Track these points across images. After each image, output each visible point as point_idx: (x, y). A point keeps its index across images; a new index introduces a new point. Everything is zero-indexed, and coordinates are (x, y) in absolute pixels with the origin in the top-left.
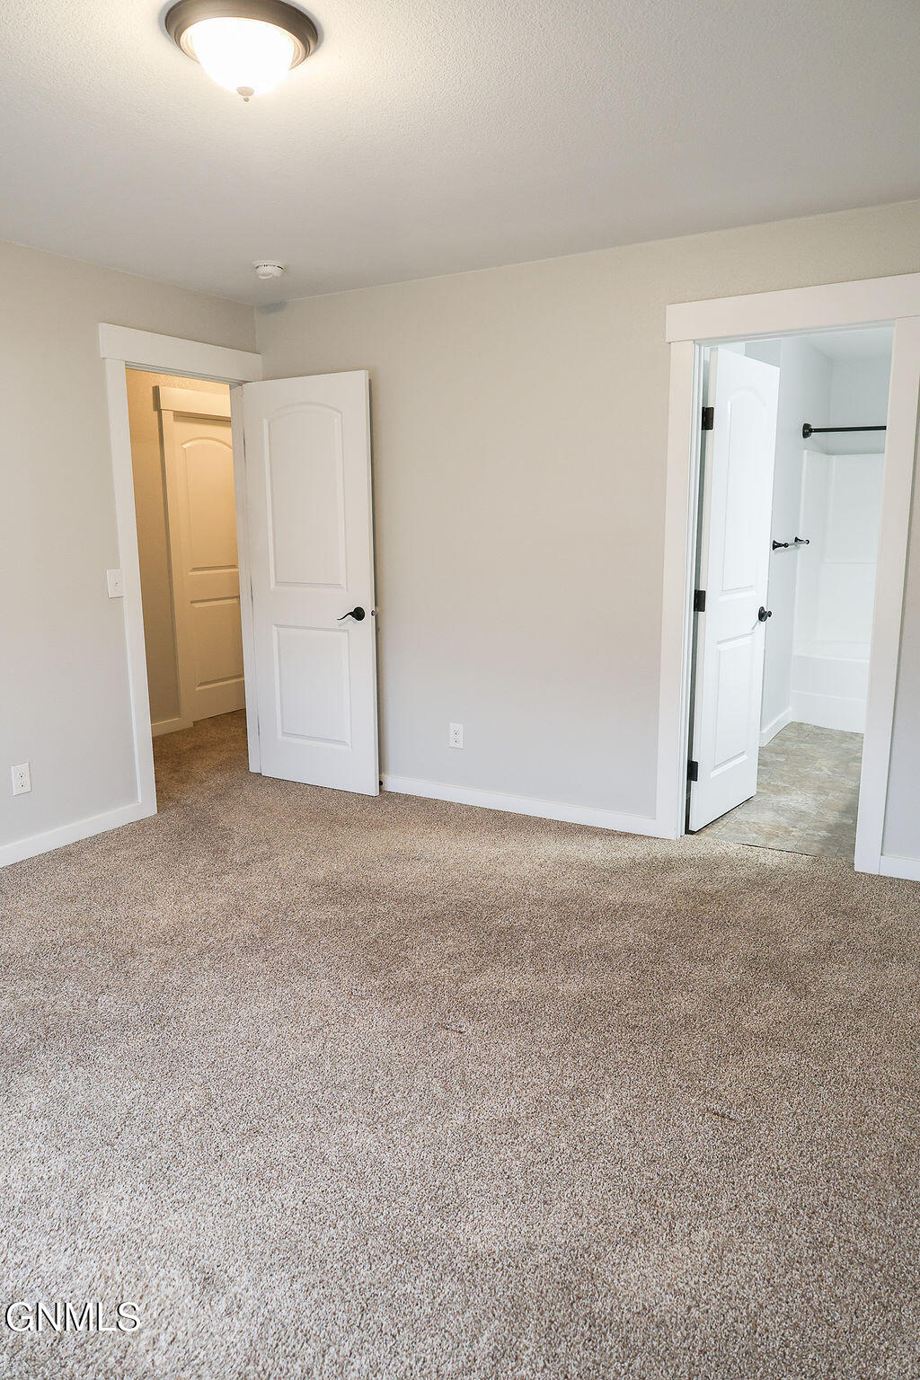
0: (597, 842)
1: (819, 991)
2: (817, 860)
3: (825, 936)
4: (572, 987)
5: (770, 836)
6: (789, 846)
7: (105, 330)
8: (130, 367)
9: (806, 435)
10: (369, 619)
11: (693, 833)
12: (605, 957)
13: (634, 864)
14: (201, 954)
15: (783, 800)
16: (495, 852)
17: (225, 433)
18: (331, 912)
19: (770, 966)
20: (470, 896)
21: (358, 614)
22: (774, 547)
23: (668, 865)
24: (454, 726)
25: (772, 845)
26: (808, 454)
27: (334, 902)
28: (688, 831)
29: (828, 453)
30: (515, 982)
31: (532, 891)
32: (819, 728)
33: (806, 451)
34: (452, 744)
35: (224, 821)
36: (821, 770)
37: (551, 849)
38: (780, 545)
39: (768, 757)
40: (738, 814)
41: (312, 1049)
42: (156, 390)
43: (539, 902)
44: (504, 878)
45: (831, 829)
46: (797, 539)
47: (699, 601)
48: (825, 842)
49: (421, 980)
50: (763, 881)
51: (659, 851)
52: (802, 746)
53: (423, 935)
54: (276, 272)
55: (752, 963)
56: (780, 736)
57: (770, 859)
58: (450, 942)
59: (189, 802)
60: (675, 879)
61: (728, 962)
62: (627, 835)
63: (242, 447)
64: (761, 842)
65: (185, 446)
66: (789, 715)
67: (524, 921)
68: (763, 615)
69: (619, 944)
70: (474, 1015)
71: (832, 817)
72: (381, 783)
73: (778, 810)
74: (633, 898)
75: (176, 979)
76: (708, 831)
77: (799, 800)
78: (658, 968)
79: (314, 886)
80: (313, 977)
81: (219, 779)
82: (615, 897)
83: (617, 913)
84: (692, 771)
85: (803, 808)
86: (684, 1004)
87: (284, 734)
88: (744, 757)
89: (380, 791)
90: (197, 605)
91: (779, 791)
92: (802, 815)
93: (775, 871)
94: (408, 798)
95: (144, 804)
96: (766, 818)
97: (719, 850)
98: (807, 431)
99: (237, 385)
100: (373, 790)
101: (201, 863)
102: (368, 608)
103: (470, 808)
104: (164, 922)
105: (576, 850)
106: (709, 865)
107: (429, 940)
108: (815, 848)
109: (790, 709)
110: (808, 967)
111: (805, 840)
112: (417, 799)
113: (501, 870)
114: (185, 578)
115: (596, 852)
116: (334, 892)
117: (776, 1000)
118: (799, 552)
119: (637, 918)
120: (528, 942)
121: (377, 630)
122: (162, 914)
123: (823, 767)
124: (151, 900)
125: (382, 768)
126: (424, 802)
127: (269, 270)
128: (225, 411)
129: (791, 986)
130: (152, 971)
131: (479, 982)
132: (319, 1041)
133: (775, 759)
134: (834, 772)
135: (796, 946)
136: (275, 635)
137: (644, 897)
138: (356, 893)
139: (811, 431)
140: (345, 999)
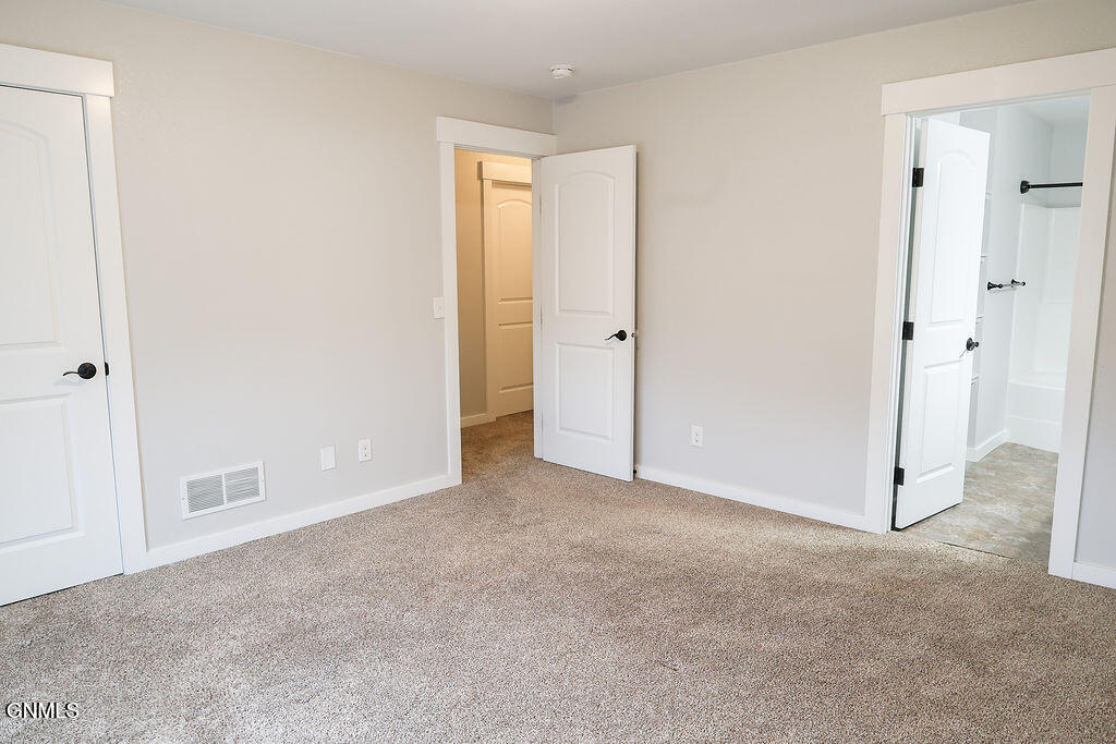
0: (811, 531)
1: (997, 673)
2: (1012, 562)
3: (1010, 626)
4: (773, 645)
5: (971, 538)
6: (989, 548)
7: (441, 122)
8: (457, 148)
9: (1023, 191)
10: (630, 340)
11: (898, 530)
12: (805, 624)
13: (842, 552)
14: (481, 590)
15: (988, 509)
16: (722, 532)
17: (527, 195)
18: (584, 567)
19: (953, 646)
20: (696, 565)
21: (621, 336)
22: (989, 288)
23: (872, 555)
24: (695, 428)
25: (971, 545)
26: (1026, 206)
27: (586, 559)
28: (894, 528)
29: (1048, 206)
30: (726, 636)
31: (749, 566)
32: (1033, 449)
33: (1023, 205)
34: (694, 443)
35: (511, 493)
36: (1029, 485)
37: (771, 533)
38: (994, 286)
39: (979, 471)
40: (944, 518)
41: (556, 669)
42: (480, 164)
43: (754, 575)
44: (727, 553)
45: (1030, 536)
46: (1013, 281)
47: (908, 331)
48: (1024, 547)
49: (648, 626)
50: (958, 576)
51: (866, 542)
52: (1014, 464)
53: (654, 592)
54: (567, 73)
55: (937, 642)
56: (993, 455)
57: (968, 557)
58: (675, 600)
59: (486, 477)
60: (877, 566)
61: (915, 639)
62: (838, 527)
63: (539, 205)
64: (962, 542)
65: (500, 206)
66: (1005, 435)
67: (740, 588)
68: (970, 345)
69: (819, 615)
70: (687, 657)
71: (1033, 527)
72: (635, 472)
73: (981, 517)
74: (837, 578)
75: (461, 607)
76: (913, 529)
77: (1004, 509)
78: (850, 637)
79: (573, 547)
80: (564, 615)
81: (511, 461)
82: (821, 577)
83: (820, 590)
84: (899, 476)
85: (1006, 517)
86: (869, 669)
87: (561, 428)
88: (951, 468)
89: (634, 477)
90: (504, 327)
91: (985, 500)
92: (1005, 522)
93: (970, 569)
94: (656, 485)
95: (451, 475)
96: (968, 522)
97: (920, 546)
98: (1025, 187)
99: (536, 159)
100: (628, 477)
101: (490, 522)
102: (629, 332)
103: (706, 496)
104: (457, 564)
105: (789, 535)
106: (912, 558)
107: (658, 596)
108: (1012, 552)
109: (1005, 431)
110: (989, 650)
111: (1004, 544)
112: (664, 486)
113: (727, 547)
114: (496, 306)
115: (809, 539)
116: (589, 552)
117: (955, 676)
118: (1016, 292)
119: (836, 595)
120: (741, 605)
121: (636, 349)
122: (456, 558)
123: (1032, 483)
124: (450, 547)
125: (635, 460)
126: (668, 488)
127: (562, 72)
128: (528, 180)
129: (971, 666)
130: (444, 598)
131: (695, 633)
132: (562, 663)
133: (985, 473)
134: (1041, 488)
135: (982, 632)
136: (557, 350)
137: (846, 579)
138: (605, 555)
139: (1029, 187)
140: (586, 634)
